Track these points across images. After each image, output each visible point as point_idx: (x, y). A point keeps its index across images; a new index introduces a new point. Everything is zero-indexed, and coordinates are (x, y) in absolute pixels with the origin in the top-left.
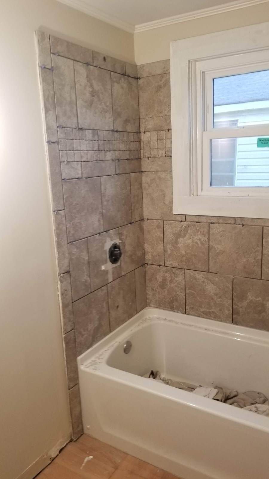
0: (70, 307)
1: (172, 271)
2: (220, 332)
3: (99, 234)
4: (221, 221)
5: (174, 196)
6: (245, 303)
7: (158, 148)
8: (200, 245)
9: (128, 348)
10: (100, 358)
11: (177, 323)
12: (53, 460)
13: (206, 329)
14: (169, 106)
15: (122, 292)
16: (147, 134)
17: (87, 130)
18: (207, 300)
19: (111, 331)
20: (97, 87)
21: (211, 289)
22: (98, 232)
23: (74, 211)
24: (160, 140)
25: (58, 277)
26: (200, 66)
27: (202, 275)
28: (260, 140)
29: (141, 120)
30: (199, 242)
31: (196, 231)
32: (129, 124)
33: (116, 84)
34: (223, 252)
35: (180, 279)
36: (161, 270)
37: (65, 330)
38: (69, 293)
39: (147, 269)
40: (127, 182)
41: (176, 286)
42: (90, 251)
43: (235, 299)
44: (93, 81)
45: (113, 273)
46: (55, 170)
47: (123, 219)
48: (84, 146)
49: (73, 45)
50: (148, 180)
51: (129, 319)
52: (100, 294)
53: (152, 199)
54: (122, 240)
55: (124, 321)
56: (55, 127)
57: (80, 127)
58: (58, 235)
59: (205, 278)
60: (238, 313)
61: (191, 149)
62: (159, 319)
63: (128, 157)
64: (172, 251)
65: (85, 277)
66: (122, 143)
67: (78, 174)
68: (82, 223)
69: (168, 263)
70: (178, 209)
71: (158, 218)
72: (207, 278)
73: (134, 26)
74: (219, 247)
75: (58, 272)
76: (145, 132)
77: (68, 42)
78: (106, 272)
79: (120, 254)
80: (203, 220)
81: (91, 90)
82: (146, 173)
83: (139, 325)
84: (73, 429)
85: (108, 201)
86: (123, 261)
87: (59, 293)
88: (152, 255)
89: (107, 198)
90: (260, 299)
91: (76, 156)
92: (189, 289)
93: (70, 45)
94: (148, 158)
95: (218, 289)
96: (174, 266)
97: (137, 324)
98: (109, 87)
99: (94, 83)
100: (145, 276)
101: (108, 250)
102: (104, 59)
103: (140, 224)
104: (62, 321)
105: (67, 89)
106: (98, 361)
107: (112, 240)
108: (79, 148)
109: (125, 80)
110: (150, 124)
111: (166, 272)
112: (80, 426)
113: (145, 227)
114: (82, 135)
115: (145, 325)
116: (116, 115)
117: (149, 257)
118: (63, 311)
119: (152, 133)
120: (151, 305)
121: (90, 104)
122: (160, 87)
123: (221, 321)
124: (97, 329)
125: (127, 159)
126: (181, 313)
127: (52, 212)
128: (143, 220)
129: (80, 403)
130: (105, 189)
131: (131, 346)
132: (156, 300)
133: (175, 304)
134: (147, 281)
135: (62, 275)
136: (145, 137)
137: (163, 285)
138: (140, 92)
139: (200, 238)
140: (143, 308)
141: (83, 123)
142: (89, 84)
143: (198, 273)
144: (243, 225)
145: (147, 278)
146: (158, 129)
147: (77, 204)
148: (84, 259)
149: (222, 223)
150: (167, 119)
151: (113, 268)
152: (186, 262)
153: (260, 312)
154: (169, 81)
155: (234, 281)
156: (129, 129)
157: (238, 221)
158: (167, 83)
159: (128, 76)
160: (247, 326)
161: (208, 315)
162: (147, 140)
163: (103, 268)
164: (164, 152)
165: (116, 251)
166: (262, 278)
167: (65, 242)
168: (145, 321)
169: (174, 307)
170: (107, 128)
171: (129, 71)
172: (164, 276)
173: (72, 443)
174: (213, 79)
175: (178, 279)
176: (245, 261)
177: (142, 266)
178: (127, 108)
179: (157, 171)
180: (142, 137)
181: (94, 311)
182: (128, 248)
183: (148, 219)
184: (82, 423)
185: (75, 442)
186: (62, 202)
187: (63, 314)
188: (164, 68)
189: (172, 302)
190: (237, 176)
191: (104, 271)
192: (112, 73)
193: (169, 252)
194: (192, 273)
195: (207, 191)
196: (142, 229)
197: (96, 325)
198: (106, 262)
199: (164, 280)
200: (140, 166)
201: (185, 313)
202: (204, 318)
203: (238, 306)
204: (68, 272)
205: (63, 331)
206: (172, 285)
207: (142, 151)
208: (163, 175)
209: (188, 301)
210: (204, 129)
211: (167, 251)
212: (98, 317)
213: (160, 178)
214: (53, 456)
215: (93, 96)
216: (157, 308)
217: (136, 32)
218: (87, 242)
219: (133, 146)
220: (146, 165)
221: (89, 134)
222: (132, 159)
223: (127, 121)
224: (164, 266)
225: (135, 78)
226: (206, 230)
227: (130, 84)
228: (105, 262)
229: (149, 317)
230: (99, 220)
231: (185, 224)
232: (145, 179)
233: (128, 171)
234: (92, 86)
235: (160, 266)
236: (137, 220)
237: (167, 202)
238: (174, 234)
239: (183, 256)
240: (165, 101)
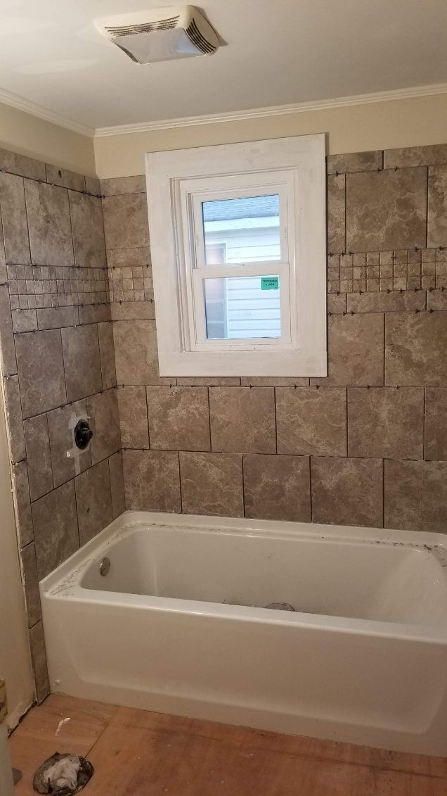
0: (28, 509)
1: (161, 455)
2: (231, 531)
3: (62, 407)
4: (223, 383)
5: (160, 353)
6: (259, 488)
7: (134, 289)
8: (198, 417)
9: (105, 568)
10: (71, 580)
11: (170, 527)
12: (11, 733)
13: (211, 530)
14: (147, 235)
15: (93, 489)
16: (118, 270)
17: (42, 267)
18: (210, 490)
19: (80, 546)
20: (53, 209)
21: (214, 474)
22: (60, 404)
23: (29, 376)
24: (137, 278)
25: (12, 467)
26: (185, 186)
27: (203, 457)
28: (264, 281)
29: (108, 251)
30: (196, 412)
31: (191, 398)
32: (93, 257)
33: (75, 206)
34: (228, 423)
35: (173, 465)
36: (145, 456)
37: (22, 543)
38: (27, 490)
39: (124, 456)
40: (94, 335)
41: (167, 476)
42: (50, 430)
43: (246, 483)
44: (48, 203)
45: (81, 462)
46: (5, 321)
47: (91, 386)
48: (39, 289)
49: (22, 157)
50: (122, 332)
51: (103, 528)
52: (66, 491)
53: (128, 357)
54: (91, 416)
55: (97, 531)
56: (4, 264)
57: (33, 263)
58: (10, 409)
59: (207, 460)
60: (251, 502)
61: (179, 291)
62: (144, 525)
63: (93, 301)
64: (160, 428)
65: (46, 468)
66: (85, 283)
67: (33, 325)
68: (40, 391)
69: (154, 445)
70: (165, 370)
71: (139, 383)
72: (209, 460)
73: (94, 129)
74: (222, 416)
75: (11, 459)
76: (114, 268)
77: (15, 154)
78: (72, 460)
79: (91, 434)
80: (200, 382)
81: (45, 214)
82: (118, 322)
83: (118, 536)
84: (37, 685)
85: (71, 361)
86: (93, 444)
87: (13, 490)
88: (131, 436)
89: (69, 358)
90: (277, 480)
91: (30, 302)
92: (186, 478)
93: (19, 158)
94: (121, 302)
95: (224, 474)
96: (163, 448)
97: (115, 535)
98: (66, 210)
99: (49, 205)
100: (122, 467)
101: (73, 430)
102: (60, 172)
103: (113, 393)
104: (18, 530)
105: (16, 214)
106: (69, 585)
107: (77, 415)
108: (33, 291)
109: (85, 199)
110: (121, 259)
111: (153, 458)
112: (46, 683)
113: (119, 397)
114: (36, 273)
115: (126, 535)
116: (77, 245)
117: (126, 439)
118: (20, 514)
119: (124, 269)
120: (133, 507)
121: (44, 233)
122: (133, 210)
123: (230, 516)
124: (63, 542)
125: (93, 304)
126: (176, 512)
127: (2, 378)
128: (115, 387)
129: (44, 648)
130: (68, 346)
131: (109, 564)
132: (139, 499)
133: (167, 502)
134: (125, 475)
135: (17, 464)
136: (114, 275)
137: (148, 477)
138: (106, 216)
139: (197, 406)
140: (121, 513)
141: (38, 257)
142: (43, 207)
143: (197, 455)
144: (251, 387)
145: (125, 468)
146: (133, 264)
147: (32, 366)
148: (43, 442)
149: (224, 386)
150: (145, 251)
151: (80, 455)
152: (179, 441)
153: (278, 497)
154: (146, 204)
155: (244, 460)
156: (93, 263)
157: (245, 382)
158: (143, 206)
159: (90, 194)
160: (264, 518)
161: (212, 510)
162: (118, 278)
163: (68, 455)
164: (142, 295)
165: (85, 430)
166: (279, 452)
167: (19, 419)
168: (126, 529)
169: (166, 505)
170: (66, 263)
171: (90, 187)
172: (149, 464)
173: (36, 708)
174: (202, 203)
175: (169, 466)
176: (255, 432)
177: (118, 452)
178: (90, 236)
179: (134, 320)
180: (110, 274)
181: (58, 516)
182: (98, 427)
183: (123, 386)
184: (48, 677)
185: (39, 705)
186: (14, 364)
187: (19, 519)
188: (138, 186)
189: (162, 499)
190: (230, 325)
191: (69, 459)
192: (70, 191)
193: (156, 429)
194: (189, 455)
195: (204, 345)
196: (115, 400)
197: (62, 536)
198: (72, 447)
199: (150, 471)
200: (109, 313)
201: (181, 513)
202: (207, 515)
203: (250, 492)
204: (24, 460)
205: (19, 543)
206: (163, 475)
207: (111, 293)
208: (143, 325)
209: (185, 495)
210: (194, 266)
211: (153, 429)
212: (63, 524)
213: (138, 329)
214: (12, 727)
215: (49, 222)
216: (141, 510)
217: (95, 136)
218: (47, 420)
219: (100, 286)
220: (117, 312)
221: (44, 273)
222: (99, 304)
223: (90, 254)
224: (150, 449)
225: (97, 196)
226: (205, 396)
227: (92, 204)
228: (69, 447)
229: (131, 525)
230: (61, 388)
231: (176, 389)
232: (117, 331)
233: (94, 320)
234: (46, 209)
235: (143, 449)
236: (108, 388)
237: (150, 361)
238: (162, 404)
239: (176, 433)
240: (141, 228)
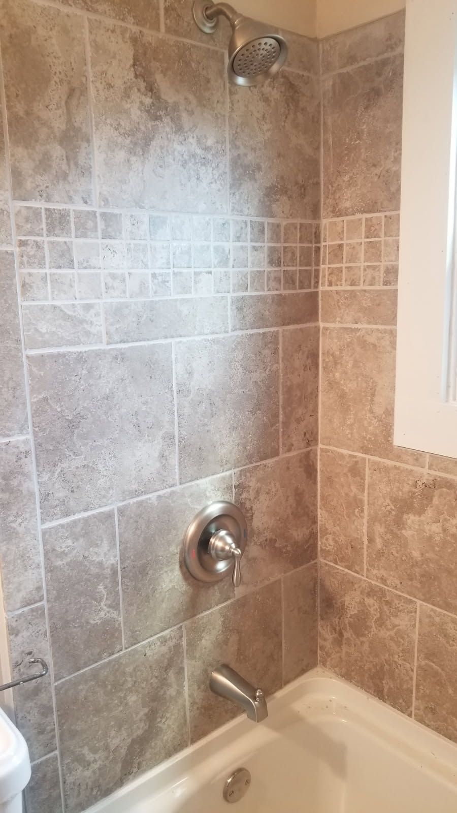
0: (44, 696)
1: (384, 595)
5: (398, 397)
7: (363, 264)
9: (236, 790)
16: (337, 223)
23: (67, 437)
31: (454, 504)
32: (284, 197)
35: (404, 623)
36: (356, 586)
40: (266, 352)
41: (392, 639)
44: (159, 76)
47: (250, 448)
50: (334, 346)
52: (158, 649)
53: (343, 396)
64: (386, 543)
65: (103, 613)
68: (99, 466)
69: (375, 572)
70: (406, 434)
85: (197, 404)
88: (336, 542)
89: (194, 396)
92: (428, 657)
96: (389, 583)
99: (163, 81)
110: (346, 199)
111: (369, 595)
113: (320, 466)
114: (107, 226)
116: (240, 171)
117: (326, 544)
120: (329, 666)
121: (142, 141)
122: (377, 92)
124: (140, 742)
126: (402, 712)
132: (341, 659)
133: (387, 684)
137: (359, 626)
140: (303, 671)
142: (143, 86)
145: (321, 596)
146: (367, 209)
148: (101, 564)
152: (421, 583)
154: (401, 75)
158: (395, 81)
164: (377, 274)
167: (28, 525)
169: (385, 690)
172: (362, 603)
175: (398, 622)
177: (309, 563)
178: (279, 155)
179: (358, 325)
181: (132, 699)
188: (390, 37)
189: (379, 675)
193: (379, 543)
194: (437, 616)
197: (139, 733)
199: (363, 614)
201: (412, 715)
206: (384, 634)
208: (372, 336)
209: (421, 687)
211: (373, 540)
212: (145, 710)
213: (363, 343)
216: (343, 678)
223: (275, 191)
224: (365, 576)
231: (425, 478)
232: (327, 342)
235: (354, 574)
237: (379, 411)
238: (394, 500)
239: (416, 564)
240: (388, 131)
